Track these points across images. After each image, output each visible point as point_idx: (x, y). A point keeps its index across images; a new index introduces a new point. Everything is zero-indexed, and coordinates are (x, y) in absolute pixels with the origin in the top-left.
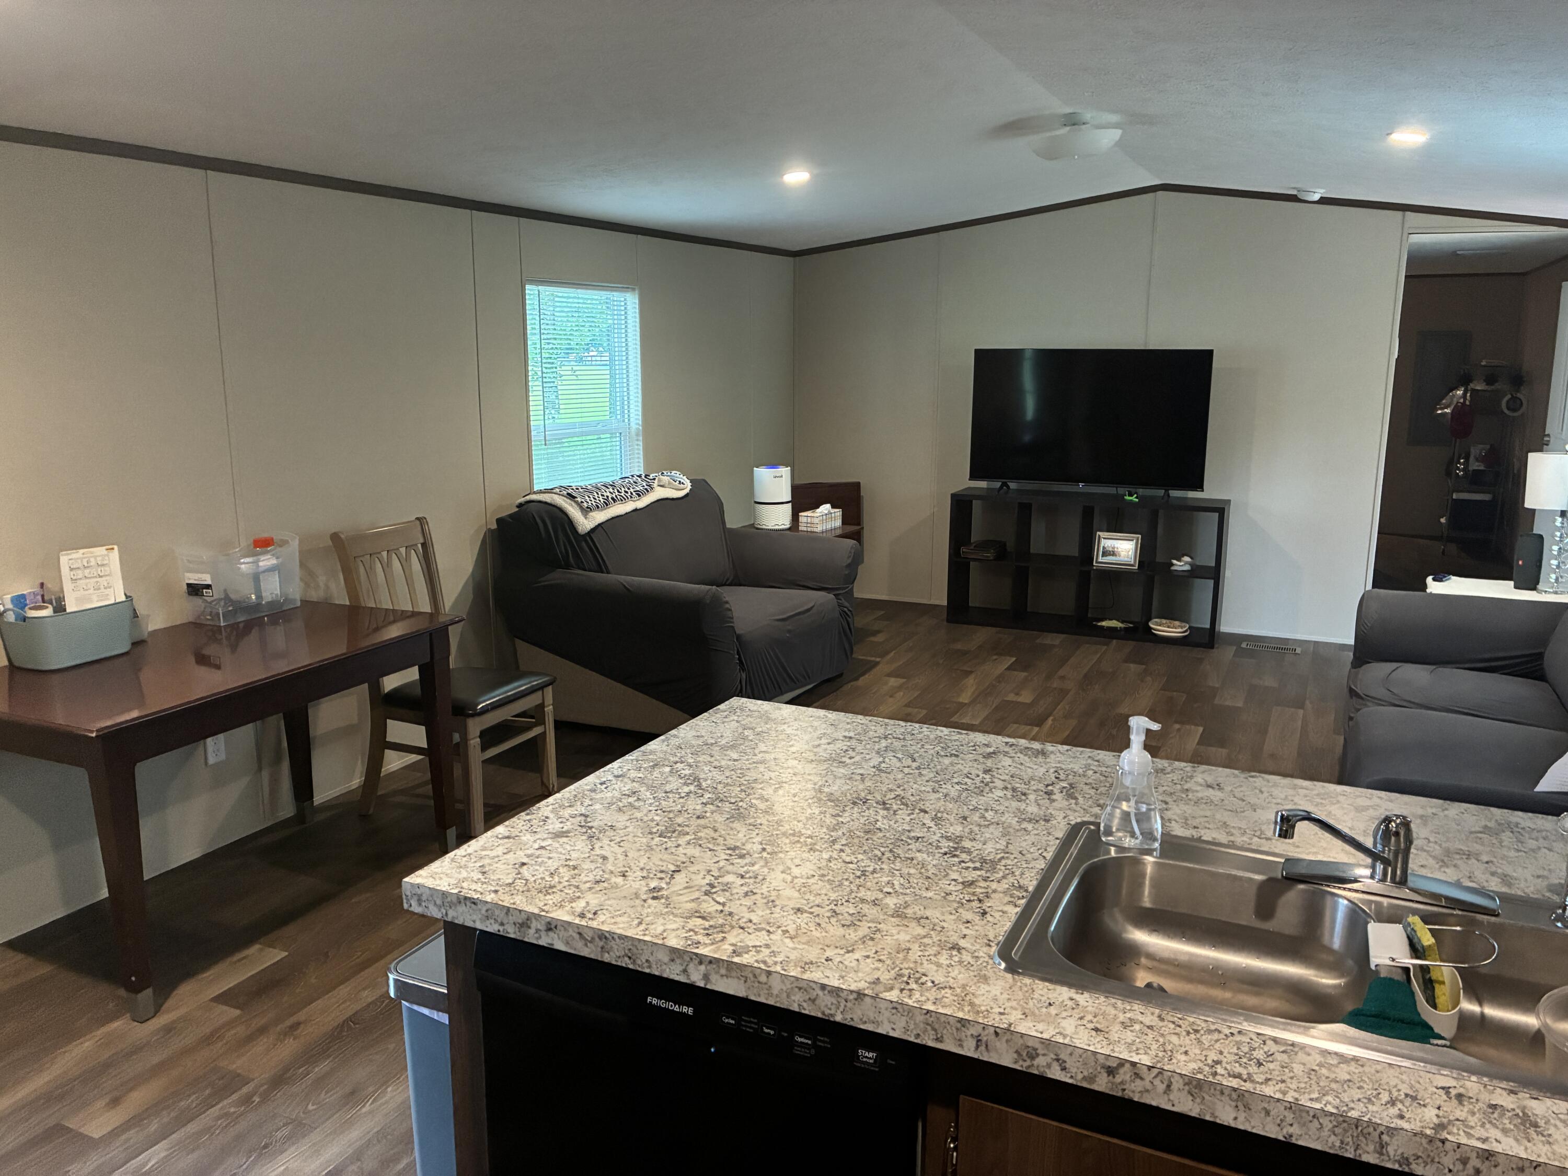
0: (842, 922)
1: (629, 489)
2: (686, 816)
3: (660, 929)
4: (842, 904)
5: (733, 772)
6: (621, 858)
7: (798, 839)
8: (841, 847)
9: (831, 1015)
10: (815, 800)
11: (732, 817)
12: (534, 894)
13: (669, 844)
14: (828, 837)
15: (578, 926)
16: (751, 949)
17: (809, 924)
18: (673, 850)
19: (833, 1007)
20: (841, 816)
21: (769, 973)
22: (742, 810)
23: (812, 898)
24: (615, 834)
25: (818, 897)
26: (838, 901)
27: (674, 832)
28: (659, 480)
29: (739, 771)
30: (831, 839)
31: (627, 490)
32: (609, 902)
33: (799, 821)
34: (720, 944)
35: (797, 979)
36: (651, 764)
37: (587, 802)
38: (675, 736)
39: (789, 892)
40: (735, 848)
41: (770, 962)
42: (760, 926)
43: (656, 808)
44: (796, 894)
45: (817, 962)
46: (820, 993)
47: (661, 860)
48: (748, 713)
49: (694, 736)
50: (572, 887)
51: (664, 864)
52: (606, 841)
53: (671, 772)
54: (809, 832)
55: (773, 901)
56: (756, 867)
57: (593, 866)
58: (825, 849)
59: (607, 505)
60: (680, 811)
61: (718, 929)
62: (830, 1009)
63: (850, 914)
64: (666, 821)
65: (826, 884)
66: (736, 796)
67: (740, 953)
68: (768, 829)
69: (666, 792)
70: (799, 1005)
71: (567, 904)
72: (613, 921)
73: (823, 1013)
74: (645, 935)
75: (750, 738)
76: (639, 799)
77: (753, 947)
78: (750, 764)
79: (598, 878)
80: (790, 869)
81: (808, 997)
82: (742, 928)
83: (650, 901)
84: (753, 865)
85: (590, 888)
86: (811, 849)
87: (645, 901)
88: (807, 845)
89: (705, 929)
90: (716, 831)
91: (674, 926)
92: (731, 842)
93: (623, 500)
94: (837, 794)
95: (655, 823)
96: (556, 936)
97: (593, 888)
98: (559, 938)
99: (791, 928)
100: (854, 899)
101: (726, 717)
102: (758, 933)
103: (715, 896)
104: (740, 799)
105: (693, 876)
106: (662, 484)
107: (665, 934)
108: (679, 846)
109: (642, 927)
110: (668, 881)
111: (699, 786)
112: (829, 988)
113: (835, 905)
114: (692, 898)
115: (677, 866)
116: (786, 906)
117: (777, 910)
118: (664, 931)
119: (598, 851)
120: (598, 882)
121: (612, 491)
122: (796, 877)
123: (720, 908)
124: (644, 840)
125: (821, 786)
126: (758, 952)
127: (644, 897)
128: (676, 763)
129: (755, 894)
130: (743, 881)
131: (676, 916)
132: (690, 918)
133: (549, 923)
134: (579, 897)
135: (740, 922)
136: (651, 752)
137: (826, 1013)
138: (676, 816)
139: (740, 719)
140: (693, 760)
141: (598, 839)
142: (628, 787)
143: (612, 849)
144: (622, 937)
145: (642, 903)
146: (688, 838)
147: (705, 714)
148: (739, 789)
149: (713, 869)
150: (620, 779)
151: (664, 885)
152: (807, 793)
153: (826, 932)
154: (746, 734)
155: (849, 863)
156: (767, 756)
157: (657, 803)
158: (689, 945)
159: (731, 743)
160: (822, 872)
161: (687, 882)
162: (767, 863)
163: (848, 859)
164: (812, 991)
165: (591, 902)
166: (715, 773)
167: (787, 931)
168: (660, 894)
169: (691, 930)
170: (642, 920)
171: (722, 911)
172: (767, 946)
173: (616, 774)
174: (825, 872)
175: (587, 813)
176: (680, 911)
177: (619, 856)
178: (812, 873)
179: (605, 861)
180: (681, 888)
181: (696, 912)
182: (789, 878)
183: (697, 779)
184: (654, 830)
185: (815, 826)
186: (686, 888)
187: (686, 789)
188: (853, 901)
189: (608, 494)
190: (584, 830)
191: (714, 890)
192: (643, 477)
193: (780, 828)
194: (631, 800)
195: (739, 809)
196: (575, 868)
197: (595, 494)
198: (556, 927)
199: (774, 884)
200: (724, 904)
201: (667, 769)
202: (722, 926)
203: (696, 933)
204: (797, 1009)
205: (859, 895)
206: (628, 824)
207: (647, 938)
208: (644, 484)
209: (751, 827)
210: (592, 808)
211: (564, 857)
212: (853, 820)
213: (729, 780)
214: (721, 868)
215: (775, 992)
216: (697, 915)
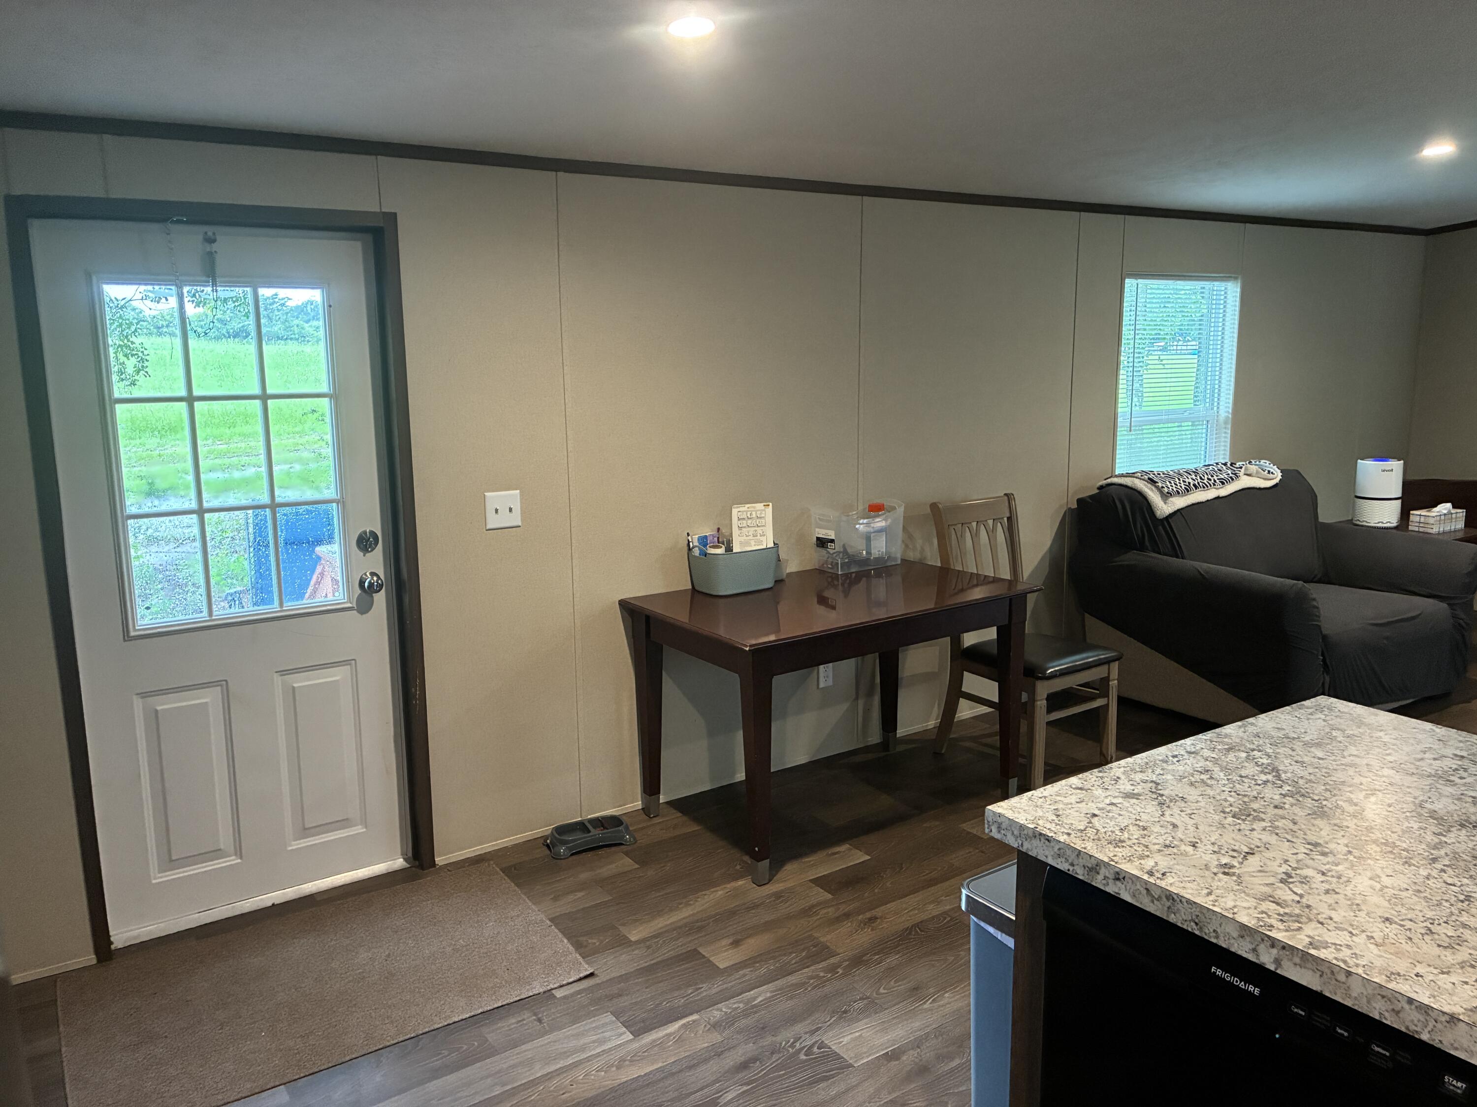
0: (1438, 942)
1: (1212, 476)
2: (1263, 803)
3: (1230, 904)
4: (1439, 924)
5: (1317, 770)
6: (1192, 829)
7: (1391, 849)
8: (1442, 867)
9: (1417, 1032)
10: (1414, 814)
11: (1315, 813)
12: (1104, 844)
13: (1243, 826)
14: (1427, 854)
15: (1146, 882)
16: (1330, 945)
17: (1399, 935)
18: (1248, 833)
19: (1419, 1024)
20: (1445, 836)
21: (1349, 974)
22: (1325, 809)
23: (1403, 911)
24: (1186, 805)
25: (1411, 911)
26: (1434, 920)
27: (1249, 815)
28: (1246, 469)
29: (1324, 770)
30: (1431, 857)
31: (1210, 477)
32: (1178, 867)
33: (1393, 832)
34: (1295, 933)
35: (1381, 986)
36: (1226, 747)
37: (1158, 771)
38: (1252, 724)
39: (1375, 899)
40: (1316, 845)
41: (1351, 962)
42: (1341, 926)
43: (1230, 790)
44: (1386, 904)
45: (1404, 975)
46: (1407, 1007)
47: (1233, 839)
48: (1337, 714)
49: (1274, 727)
50: (1141, 846)
51: (1237, 844)
52: (1176, 811)
53: (1247, 758)
54: (1404, 845)
55: (1358, 905)
56: (1340, 868)
57: (1163, 831)
58: (1422, 865)
59: (1188, 491)
60: (1256, 798)
61: (1294, 918)
62: (1416, 1026)
63: (1448, 936)
64: (1240, 804)
65: (1422, 901)
66: (1320, 794)
67: (1317, 946)
68: (1356, 834)
69: (1241, 776)
70: (1381, 1013)
71: (1136, 859)
72: (1182, 885)
73: (1407, 1028)
74: (1214, 905)
75: (1339, 739)
76: (1211, 778)
77: (1332, 944)
78: (1337, 765)
79: (1168, 842)
80: (1379, 877)
81: (1391, 1007)
82: (1322, 923)
83: (1221, 876)
84: (1337, 865)
85: (1160, 851)
86: (1406, 862)
87: (1215, 874)
88: (1401, 858)
89: (1279, 914)
90: (1295, 823)
91: (1245, 904)
92: (1312, 838)
93: (1205, 487)
94: (1442, 813)
95: (1228, 803)
96: (1123, 886)
97: (1162, 851)
98: (1126, 890)
99: (1378, 936)
100: (1453, 921)
101: (1311, 714)
102: (1338, 932)
103: (1291, 886)
104: (1323, 798)
105: (1268, 863)
106: (1248, 473)
107: (1236, 910)
108: (1253, 830)
109: (1212, 898)
110: (1241, 860)
111: (1278, 777)
112: (1418, 1004)
113: (1431, 924)
114: (1267, 882)
115: (1251, 849)
116: (1373, 912)
117: (1363, 914)
118: (1235, 907)
119: (1168, 818)
120: (1166, 846)
121: (1194, 478)
122: (1387, 887)
123: (1297, 898)
124: (1217, 818)
125: (1422, 801)
126: (1338, 950)
127: (1215, 870)
128: (1253, 750)
129: (1337, 893)
130: (1323, 878)
131: (1248, 895)
132: (1263, 900)
133: (1118, 873)
134: (1148, 856)
135: (1319, 917)
136: (1226, 736)
137: (1410, 1028)
138: (1251, 801)
139: (1328, 718)
140: (1272, 751)
141: (1168, 807)
142: (1201, 764)
143: (1182, 819)
144: (1189, 902)
145: (1213, 875)
146: (1264, 824)
147: (1287, 707)
148: (1323, 788)
149: (1290, 859)
150: (1193, 755)
151: (1236, 864)
152: (1405, 806)
153: (1418, 948)
154: (1334, 734)
155: (1451, 885)
156: (1357, 760)
157: (1231, 785)
158: (1261, 926)
159: (1316, 741)
160: (1418, 888)
161: (1261, 866)
162: (1353, 866)
163: (1450, 881)
164: (1396, 1002)
165: (1159, 863)
166: (1297, 768)
167: (1372, 937)
168: (1231, 870)
169: (1263, 912)
170: (1212, 891)
171: (1298, 902)
172: (1349, 947)
173: (1189, 750)
174: (1422, 889)
175: (1158, 781)
176: (1252, 891)
177: (1189, 827)
178: (1405, 886)
179: (1176, 829)
180: (1253, 870)
181: (1270, 896)
182: (1378, 886)
183: (1275, 770)
184: (1228, 810)
185: (1412, 841)
186: (1260, 871)
187: (1264, 777)
188: (1453, 924)
189: (1191, 481)
190: (1155, 796)
191: (1291, 880)
192: (1229, 465)
193: (1370, 835)
194: (1203, 777)
195: (1322, 808)
196: (1144, 829)
197: (1177, 480)
198: (1124, 878)
199: (1360, 888)
200: (1301, 896)
201: (1244, 755)
202: (1298, 916)
203: (1269, 916)
204: (1377, 1017)
205: (1461, 919)
206: (1200, 799)
207: (1215, 909)
208: (1229, 472)
209: (1336, 828)
210: (1164, 777)
211: (1134, 817)
212: (1459, 843)
213: (1312, 777)
214: (1300, 860)
215: (1354, 994)
216: (1272, 899)
